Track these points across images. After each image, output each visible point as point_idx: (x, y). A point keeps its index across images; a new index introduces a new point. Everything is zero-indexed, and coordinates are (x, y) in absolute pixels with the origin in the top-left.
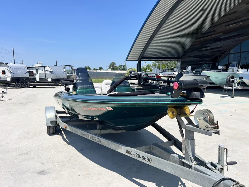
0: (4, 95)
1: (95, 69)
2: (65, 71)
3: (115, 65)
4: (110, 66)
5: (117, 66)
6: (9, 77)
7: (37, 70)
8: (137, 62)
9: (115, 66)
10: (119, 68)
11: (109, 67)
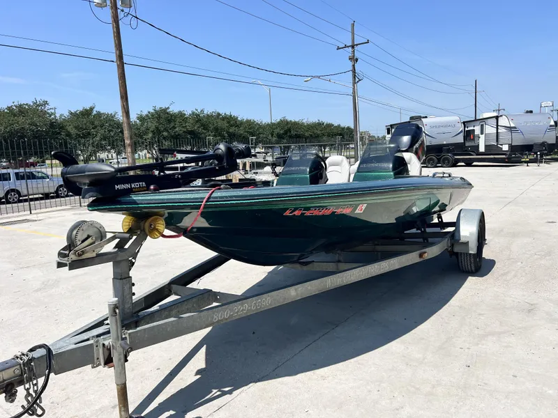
7: (482, 126)
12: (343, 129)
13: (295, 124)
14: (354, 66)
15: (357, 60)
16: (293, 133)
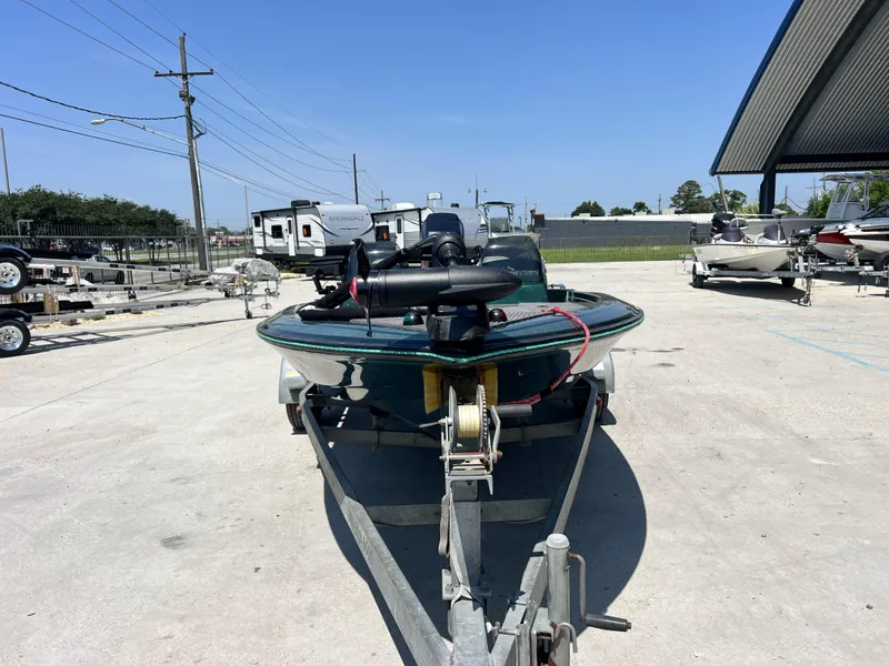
0: (270, 300)
1: (617, 212)
2: (483, 222)
3: (700, 192)
4: (679, 196)
5: (707, 197)
6: (320, 245)
7: (399, 221)
8: (761, 177)
9: (697, 195)
10: (714, 204)
11: (673, 199)
12: (155, 212)
13: (62, 198)
14: (188, 109)
15: (193, 100)
16: (60, 215)
